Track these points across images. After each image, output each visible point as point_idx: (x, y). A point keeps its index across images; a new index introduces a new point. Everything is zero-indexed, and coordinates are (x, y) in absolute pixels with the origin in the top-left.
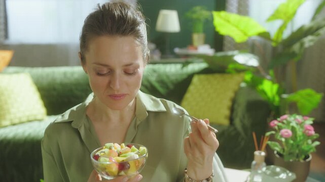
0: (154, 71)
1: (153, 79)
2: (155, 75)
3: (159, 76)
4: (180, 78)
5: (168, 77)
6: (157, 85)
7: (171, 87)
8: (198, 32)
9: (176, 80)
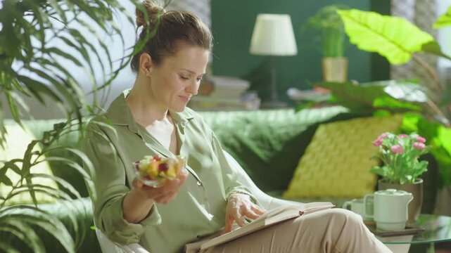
0: (248, 122)
1: (245, 134)
2: (249, 127)
3: (256, 129)
4: (293, 132)
5: (271, 129)
6: (253, 145)
7: (278, 147)
8: (334, 56)
9: (287, 134)
